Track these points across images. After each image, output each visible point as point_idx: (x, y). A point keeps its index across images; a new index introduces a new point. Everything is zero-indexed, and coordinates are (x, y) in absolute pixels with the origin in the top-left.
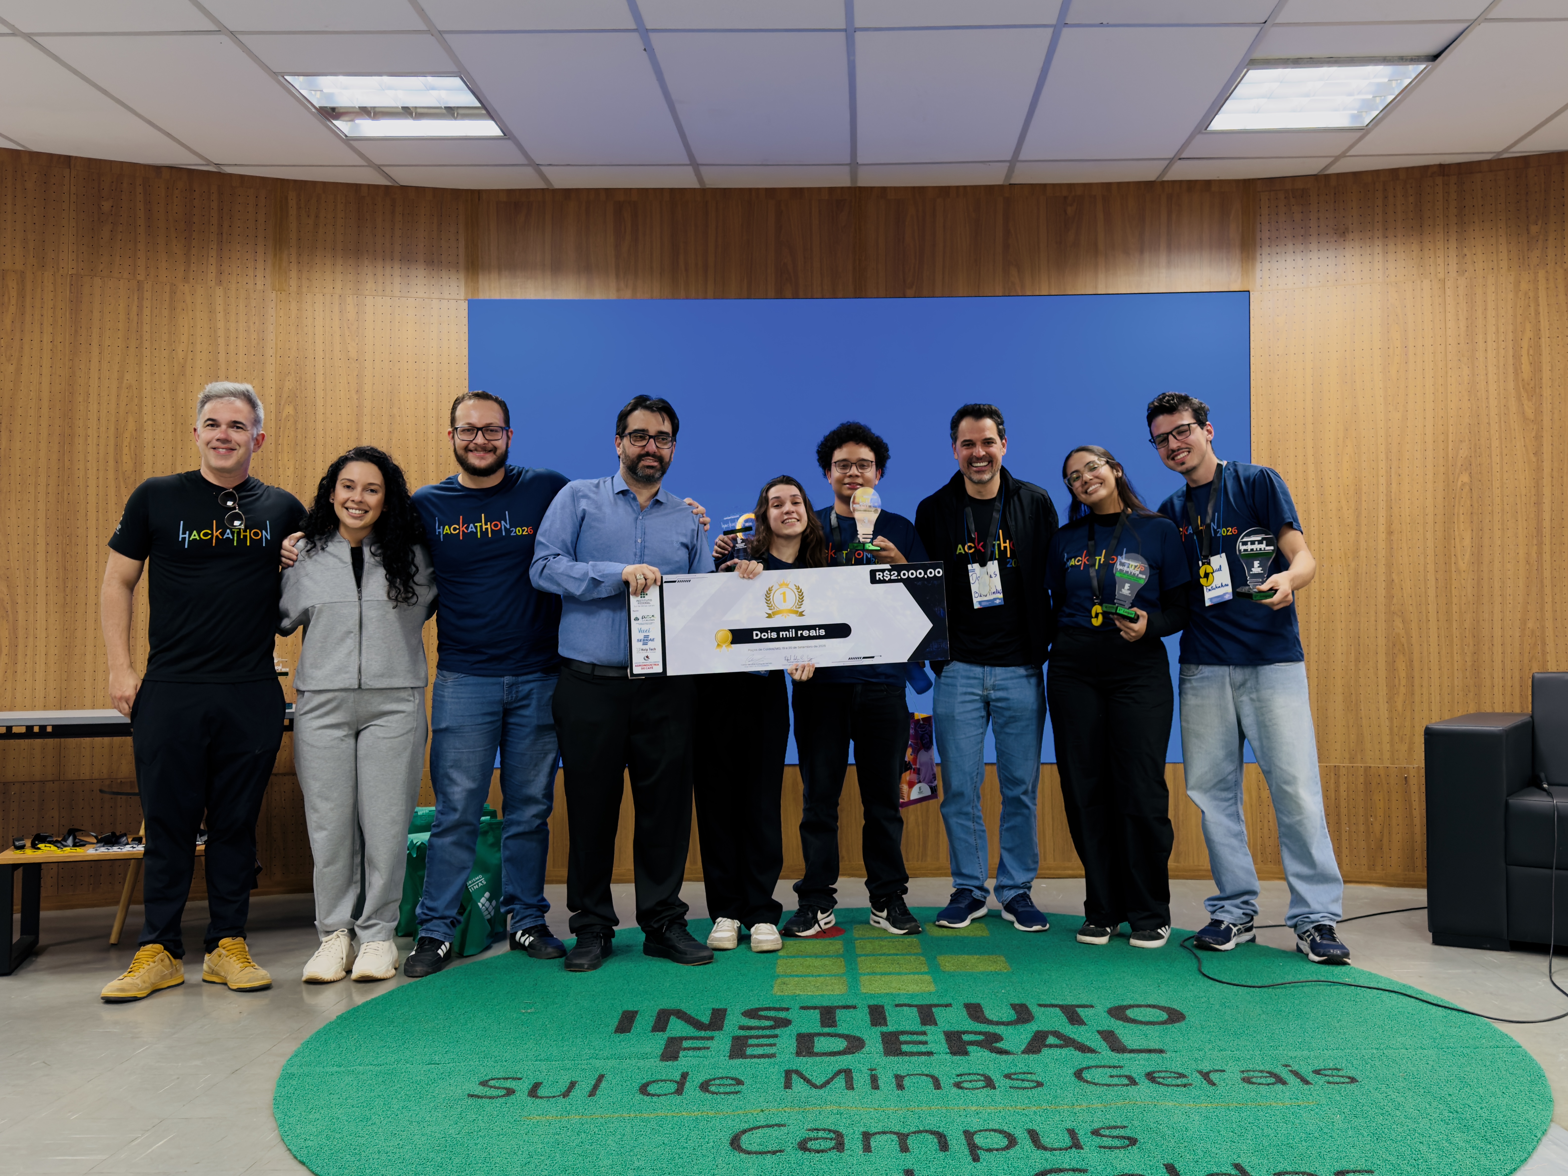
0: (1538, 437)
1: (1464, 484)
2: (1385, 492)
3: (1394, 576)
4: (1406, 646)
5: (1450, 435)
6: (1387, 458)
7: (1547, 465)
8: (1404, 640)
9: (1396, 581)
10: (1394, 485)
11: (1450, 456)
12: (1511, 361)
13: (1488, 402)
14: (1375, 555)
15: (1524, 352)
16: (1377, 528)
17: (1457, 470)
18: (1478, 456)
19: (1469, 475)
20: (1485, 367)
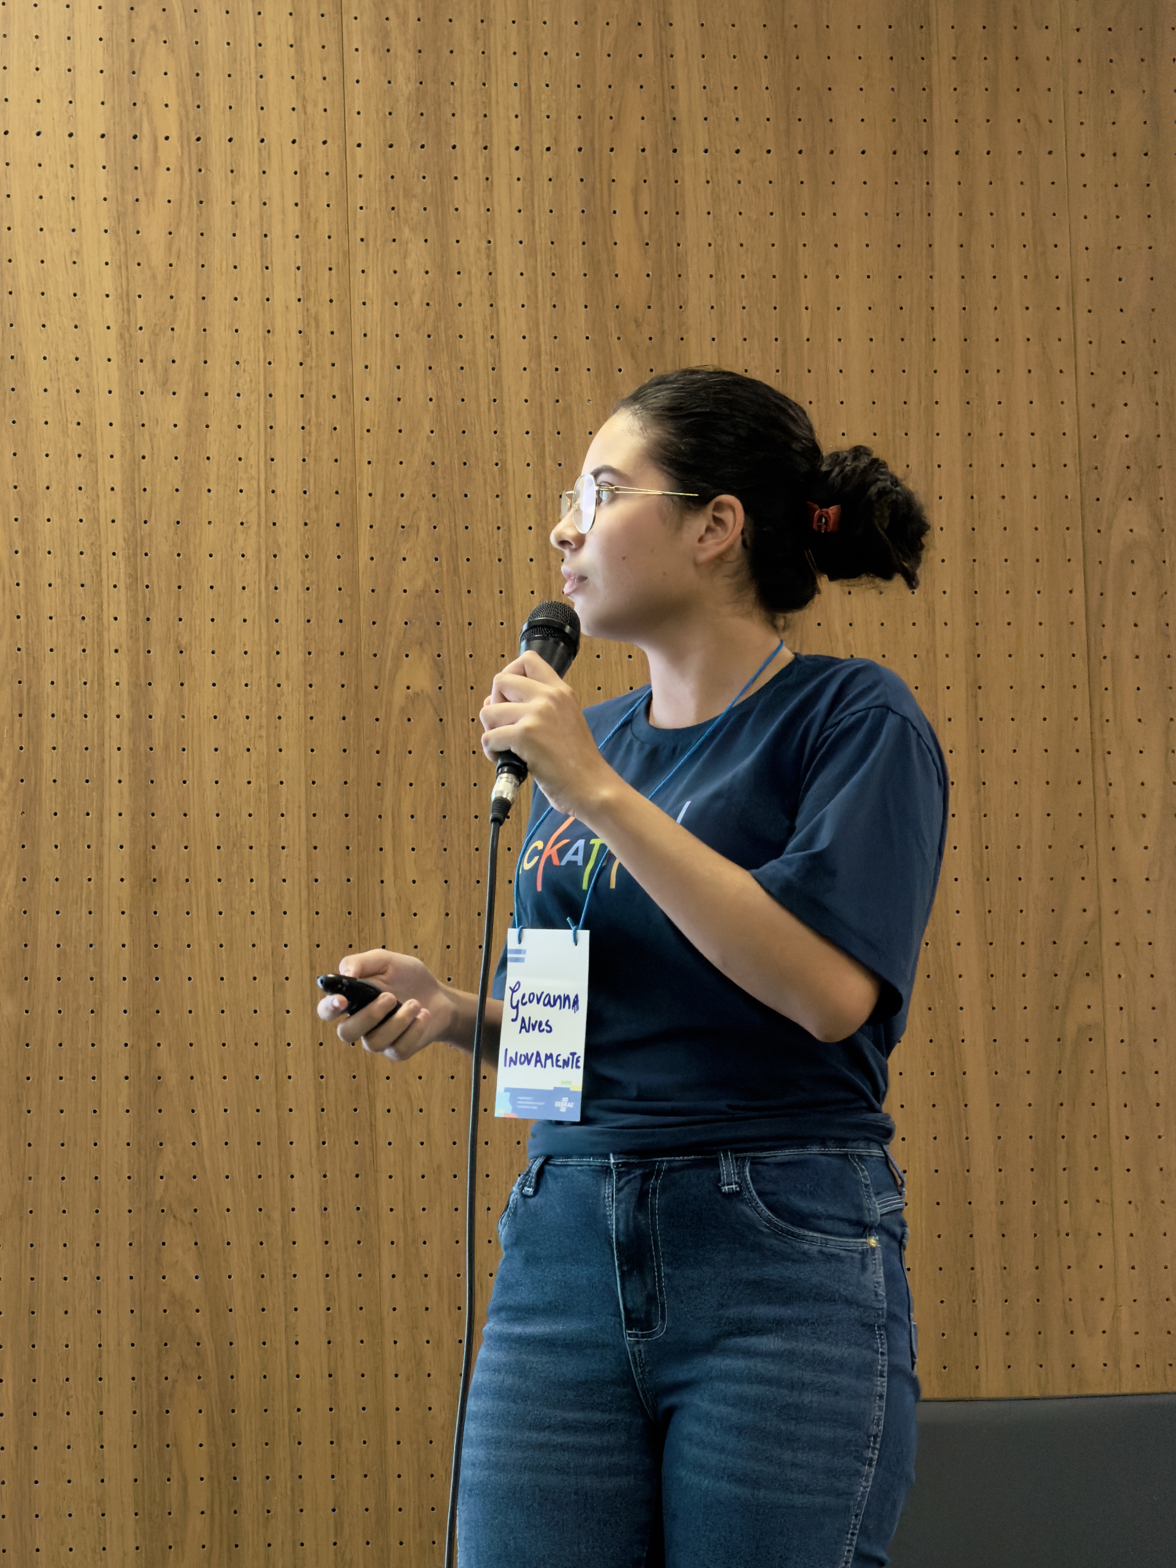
1: (414, 698)
2: (126, 714)
3: (165, 1060)
4: (208, 1345)
5: (365, 502)
6: (134, 577)
8: (200, 1323)
9: (172, 1079)
10: (161, 692)
11: (365, 585)
12: (575, 230)
13: (498, 382)
14: (92, 970)
15: (623, 201)
16: (101, 858)
17: (392, 643)
18: (465, 591)
19: (436, 664)
20: (484, 244)
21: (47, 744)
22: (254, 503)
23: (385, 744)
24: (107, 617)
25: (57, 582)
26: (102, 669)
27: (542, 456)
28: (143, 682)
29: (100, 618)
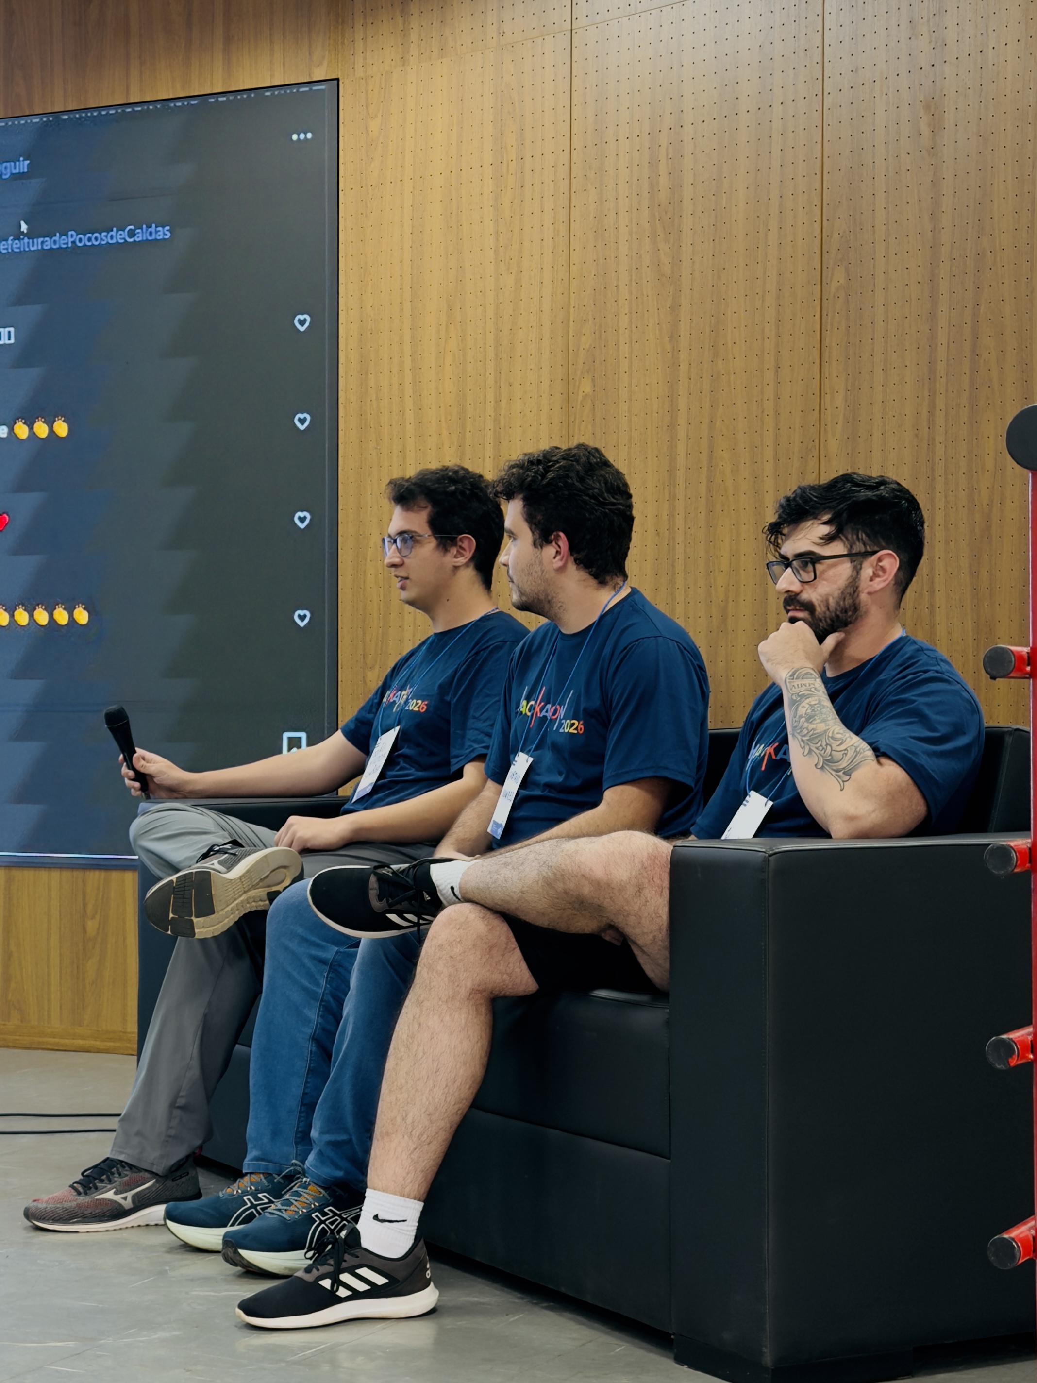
0: (675, 308)
1: (585, 397)
2: (493, 415)
5: (572, 311)
6: (496, 355)
7: (683, 356)
10: (503, 403)
11: (571, 347)
13: (617, 248)
15: (663, 155)
17: (579, 373)
18: (603, 346)
19: (592, 380)
20: (615, 185)
21: (468, 430)
22: (535, 317)
23: (575, 420)
24: (488, 374)
25: (472, 361)
26: (485, 397)
27: (631, 280)
28: (498, 400)
29: (485, 375)
